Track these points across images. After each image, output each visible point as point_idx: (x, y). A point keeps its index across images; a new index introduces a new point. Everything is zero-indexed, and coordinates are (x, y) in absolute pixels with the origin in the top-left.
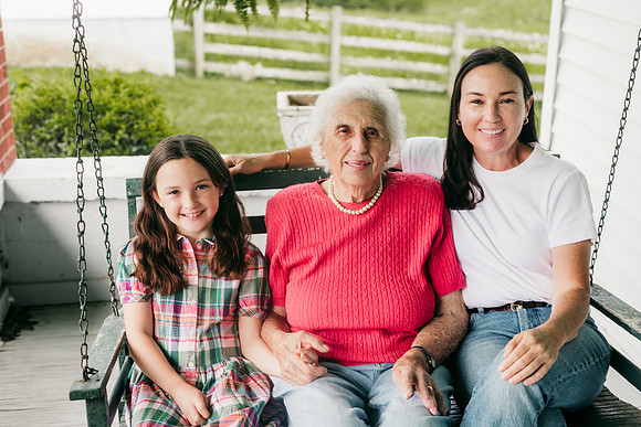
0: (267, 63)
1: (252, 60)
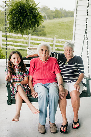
0: (15, 46)
1: (12, 45)
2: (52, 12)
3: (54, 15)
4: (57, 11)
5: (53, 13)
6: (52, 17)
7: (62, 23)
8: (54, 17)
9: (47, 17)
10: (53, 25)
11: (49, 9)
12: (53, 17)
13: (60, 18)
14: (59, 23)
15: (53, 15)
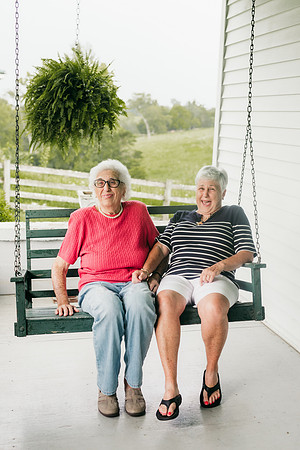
0: (50, 203)
1: (40, 202)
2: (164, 111)
3: (170, 122)
4: (178, 109)
5: (165, 114)
6: (164, 127)
7: (194, 145)
8: (171, 128)
9: (150, 125)
10: (168, 151)
11: (155, 103)
12: (168, 126)
13: (187, 129)
14: (184, 145)
15: (167, 122)
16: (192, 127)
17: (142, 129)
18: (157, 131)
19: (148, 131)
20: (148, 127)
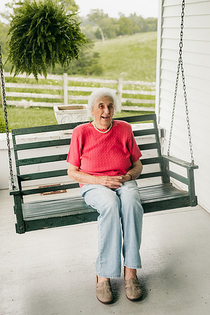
0: (35, 100)
1: (28, 99)
3: (118, 29)
9: (104, 32)
10: (117, 51)
11: (107, 16)
13: (131, 34)
14: (130, 46)
16: (134, 32)
17: (98, 36)
18: (109, 37)
19: (103, 37)
20: (102, 34)
